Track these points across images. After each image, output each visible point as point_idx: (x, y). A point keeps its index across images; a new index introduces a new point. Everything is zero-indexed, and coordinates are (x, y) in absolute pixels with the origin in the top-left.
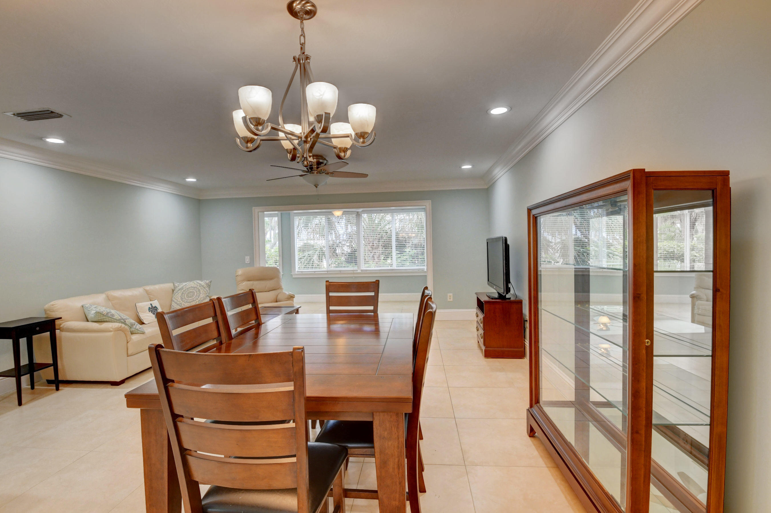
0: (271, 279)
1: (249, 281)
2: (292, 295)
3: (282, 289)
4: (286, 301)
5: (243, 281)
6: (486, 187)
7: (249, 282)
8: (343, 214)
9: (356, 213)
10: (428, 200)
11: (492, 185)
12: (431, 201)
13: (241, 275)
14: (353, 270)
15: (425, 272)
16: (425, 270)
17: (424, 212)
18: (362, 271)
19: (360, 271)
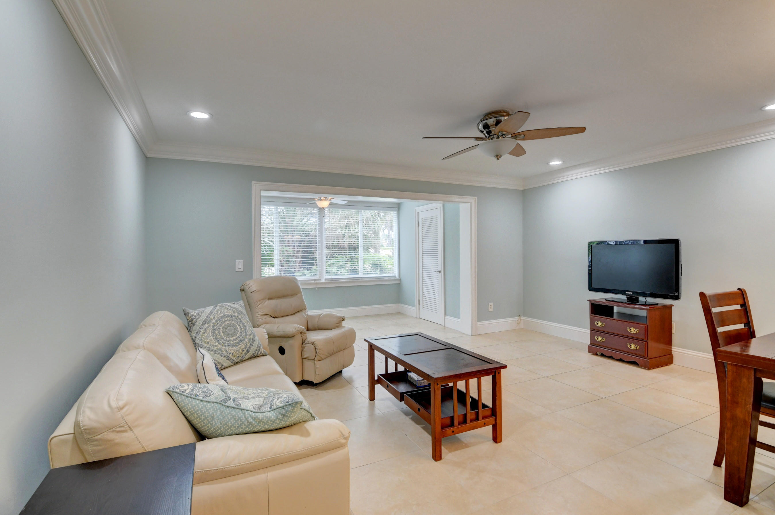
0: (293, 295)
1: (269, 299)
2: (344, 318)
3: (306, 309)
4: (338, 326)
7: (270, 302)
10: (474, 196)
13: (258, 291)
14: (314, 279)
15: (397, 280)
16: (397, 278)
17: (395, 211)
18: (327, 280)
19: (323, 281)
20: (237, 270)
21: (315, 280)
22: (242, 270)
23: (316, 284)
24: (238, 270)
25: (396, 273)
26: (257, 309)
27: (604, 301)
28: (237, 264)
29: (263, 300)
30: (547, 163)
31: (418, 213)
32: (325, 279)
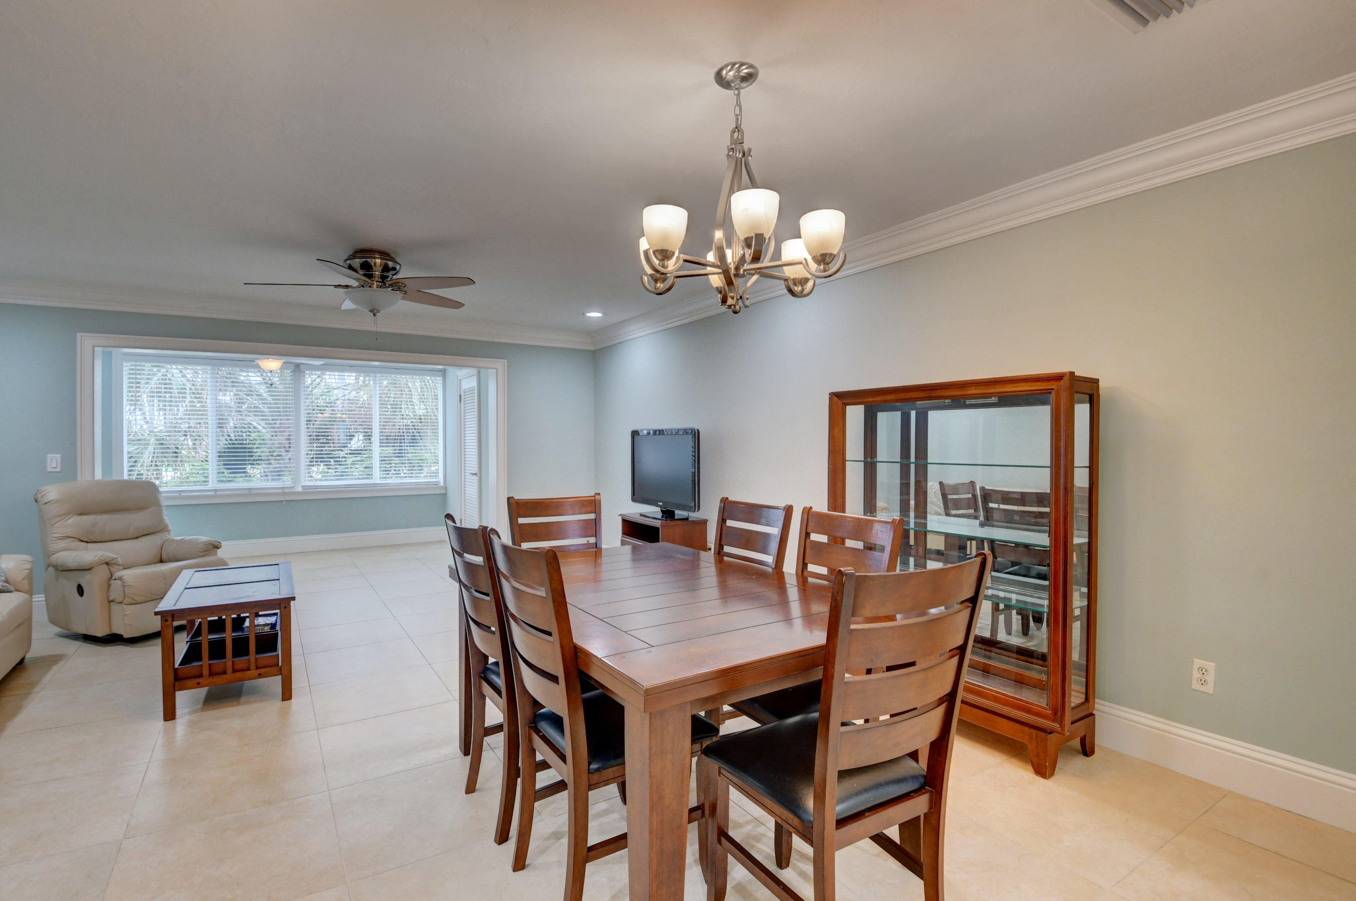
0: (140, 508)
1: (81, 514)
2: (216, 544)
3: (168, 531)
4: (203, 556)
5: (69, 514)
6: (592, 349)
7: (80, 518)
8: (282, 368)
9: (292, 366)
10: (502, 359)
11: (608, 347)
12: (506, 361)
13: (57, 501)
14: (282, 486)
15: (441, 488)
16: (442, 484)
17: (439, 376)
18: (305, 488)
19: (300, 489)
20: (49, 469)
21: (283, 488)
22: (58, 469)
23: (285, 494)
24: (52, 470)
25: (441, 478)
26: (53, 529)
27: (638, 517)
28: (49, 460)
29: (66, 516)
30: (583, 314)
31: (460, 380)
32: (302, 486)
